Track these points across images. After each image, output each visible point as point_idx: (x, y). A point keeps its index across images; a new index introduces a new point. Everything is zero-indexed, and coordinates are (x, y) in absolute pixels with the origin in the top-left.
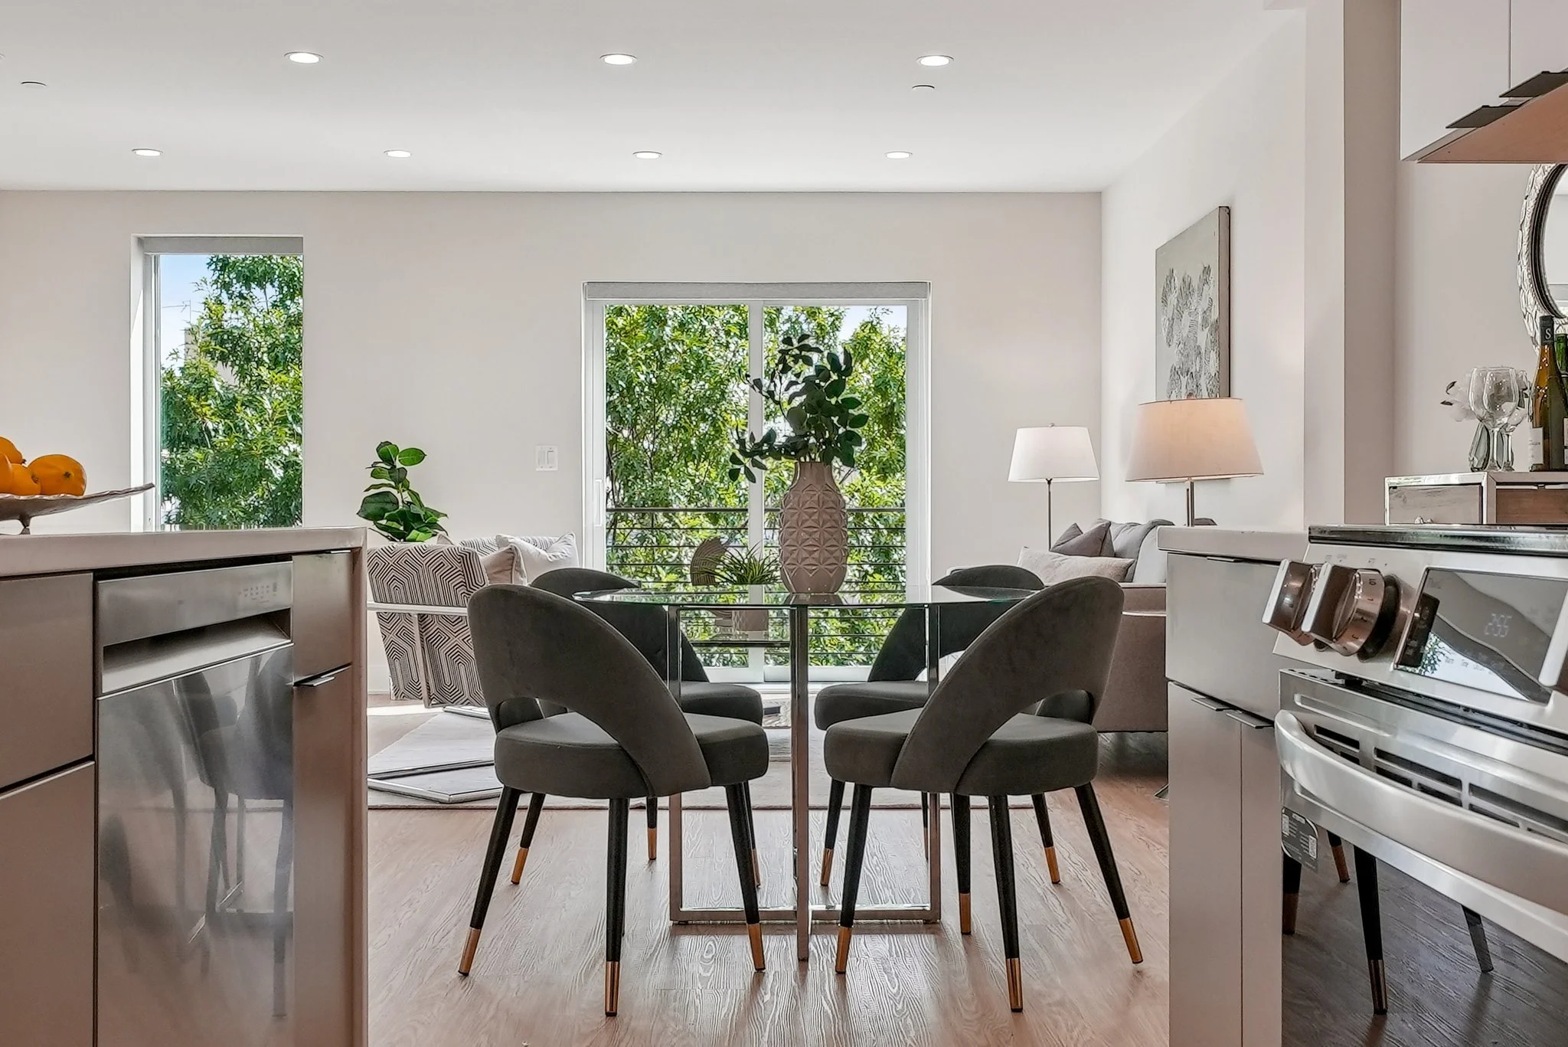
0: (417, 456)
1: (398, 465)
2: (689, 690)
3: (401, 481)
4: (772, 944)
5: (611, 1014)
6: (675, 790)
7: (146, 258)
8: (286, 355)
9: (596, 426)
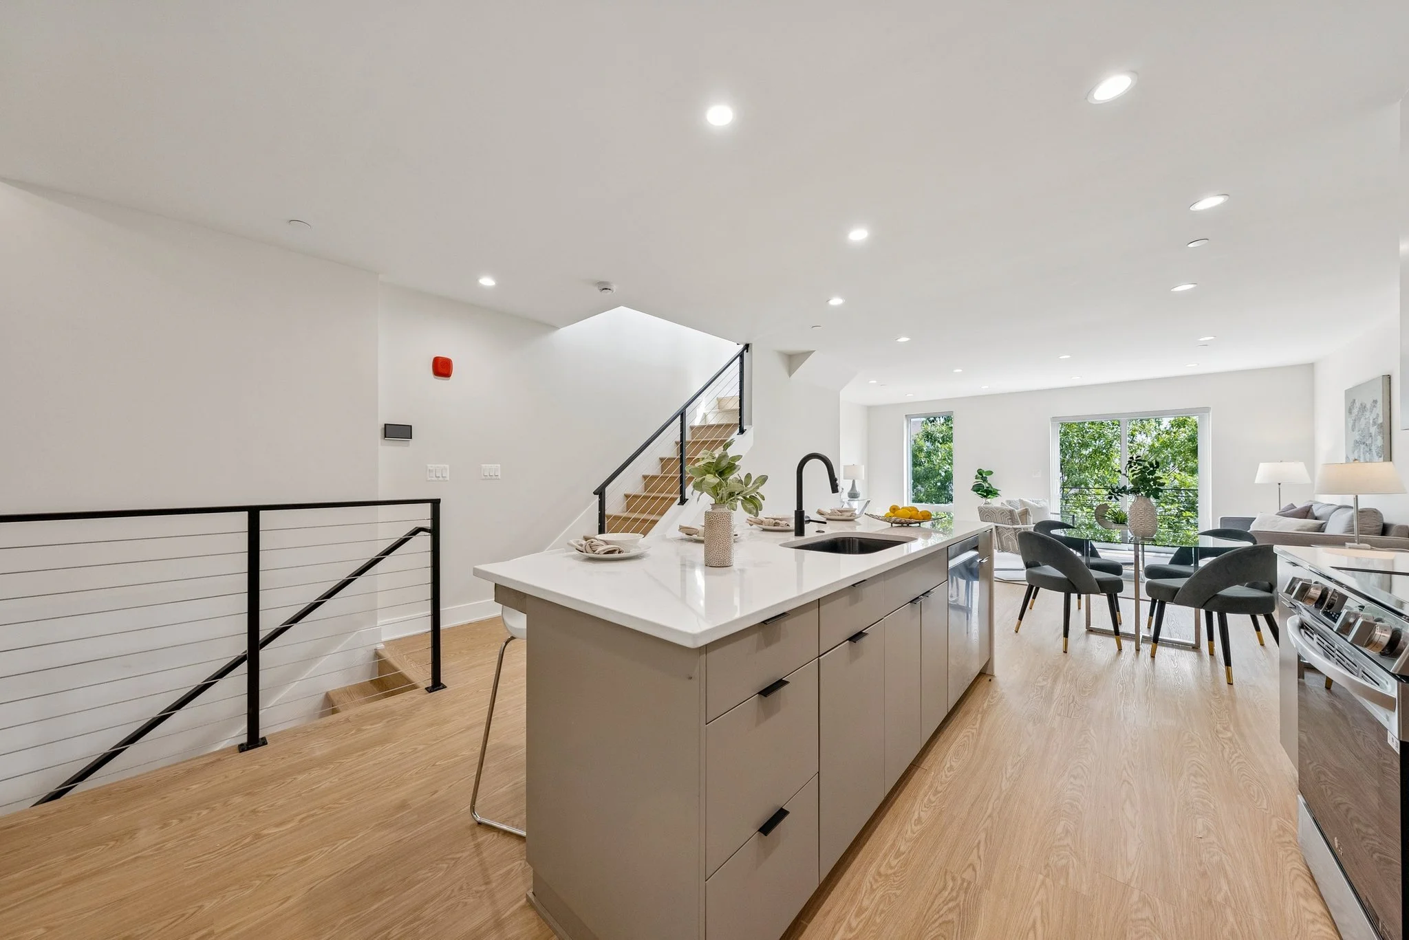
0: (991, 473)
1: (984, 476)
2: (1093, 561)
3: (985, 480)
4: (1124, 643)
5: (1065, 652)
6: (1088, 593)
7: (908, 420)
8: (947, 439)
9: (1055, 457)
